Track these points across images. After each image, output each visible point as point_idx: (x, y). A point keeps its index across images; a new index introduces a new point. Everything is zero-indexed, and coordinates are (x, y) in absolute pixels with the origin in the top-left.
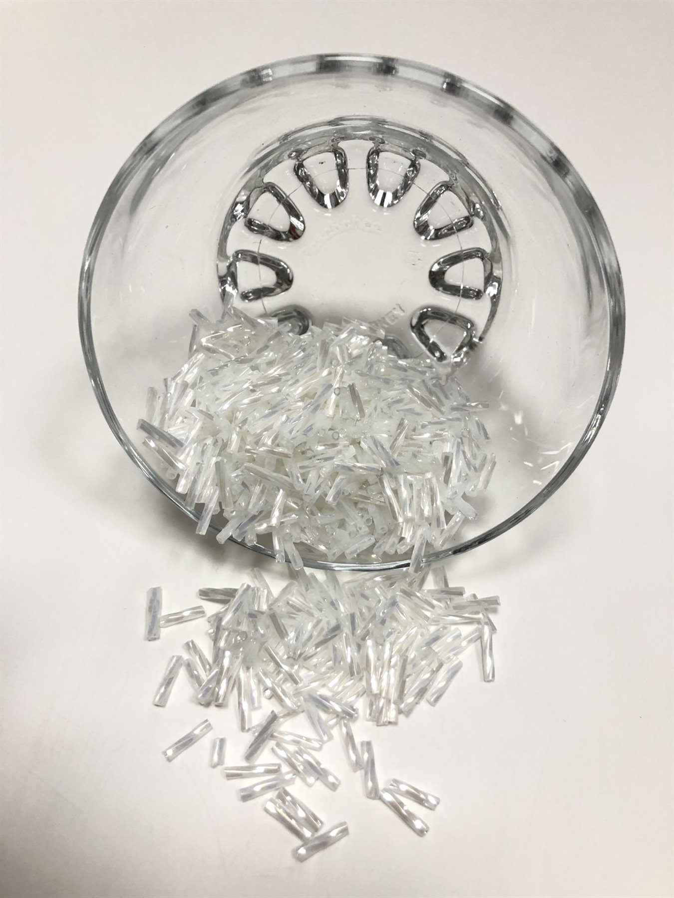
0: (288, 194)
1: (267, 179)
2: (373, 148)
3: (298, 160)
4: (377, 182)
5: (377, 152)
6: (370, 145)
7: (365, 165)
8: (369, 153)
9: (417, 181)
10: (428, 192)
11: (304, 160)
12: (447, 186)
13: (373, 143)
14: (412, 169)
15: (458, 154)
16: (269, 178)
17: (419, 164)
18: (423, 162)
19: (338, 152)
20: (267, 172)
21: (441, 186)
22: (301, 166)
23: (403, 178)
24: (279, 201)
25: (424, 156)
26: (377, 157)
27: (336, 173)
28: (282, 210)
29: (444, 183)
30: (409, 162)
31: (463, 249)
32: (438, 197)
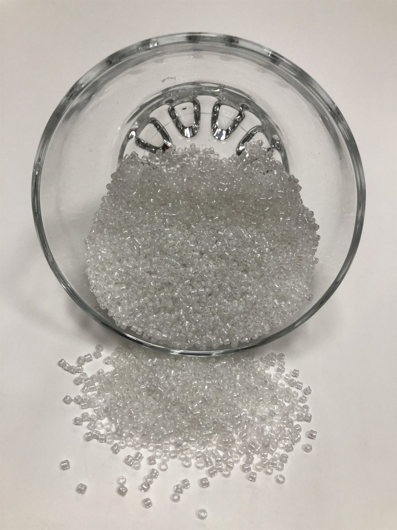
0: (163, 126)
1: (152, 115)
2: (216, 102)
3: (171, 105)
4: (217, 123)
5: (218, 105)
7: (210, 111)
9: (241, 124)
10: (247, 131)
11: (176, 105)
13: (217, 98)
14: (239, 117)
16: (153, 115)
17: (244, 114)
18: (247, 113)
19: (195, 103)
20: (152, 111)
22: (173, 109)
23: (232, 122)
24: (158, 129)
25: (247, 108)
27: (193, 115)
28: (159, 135)
30: (238, 113)
32: (253, 135)
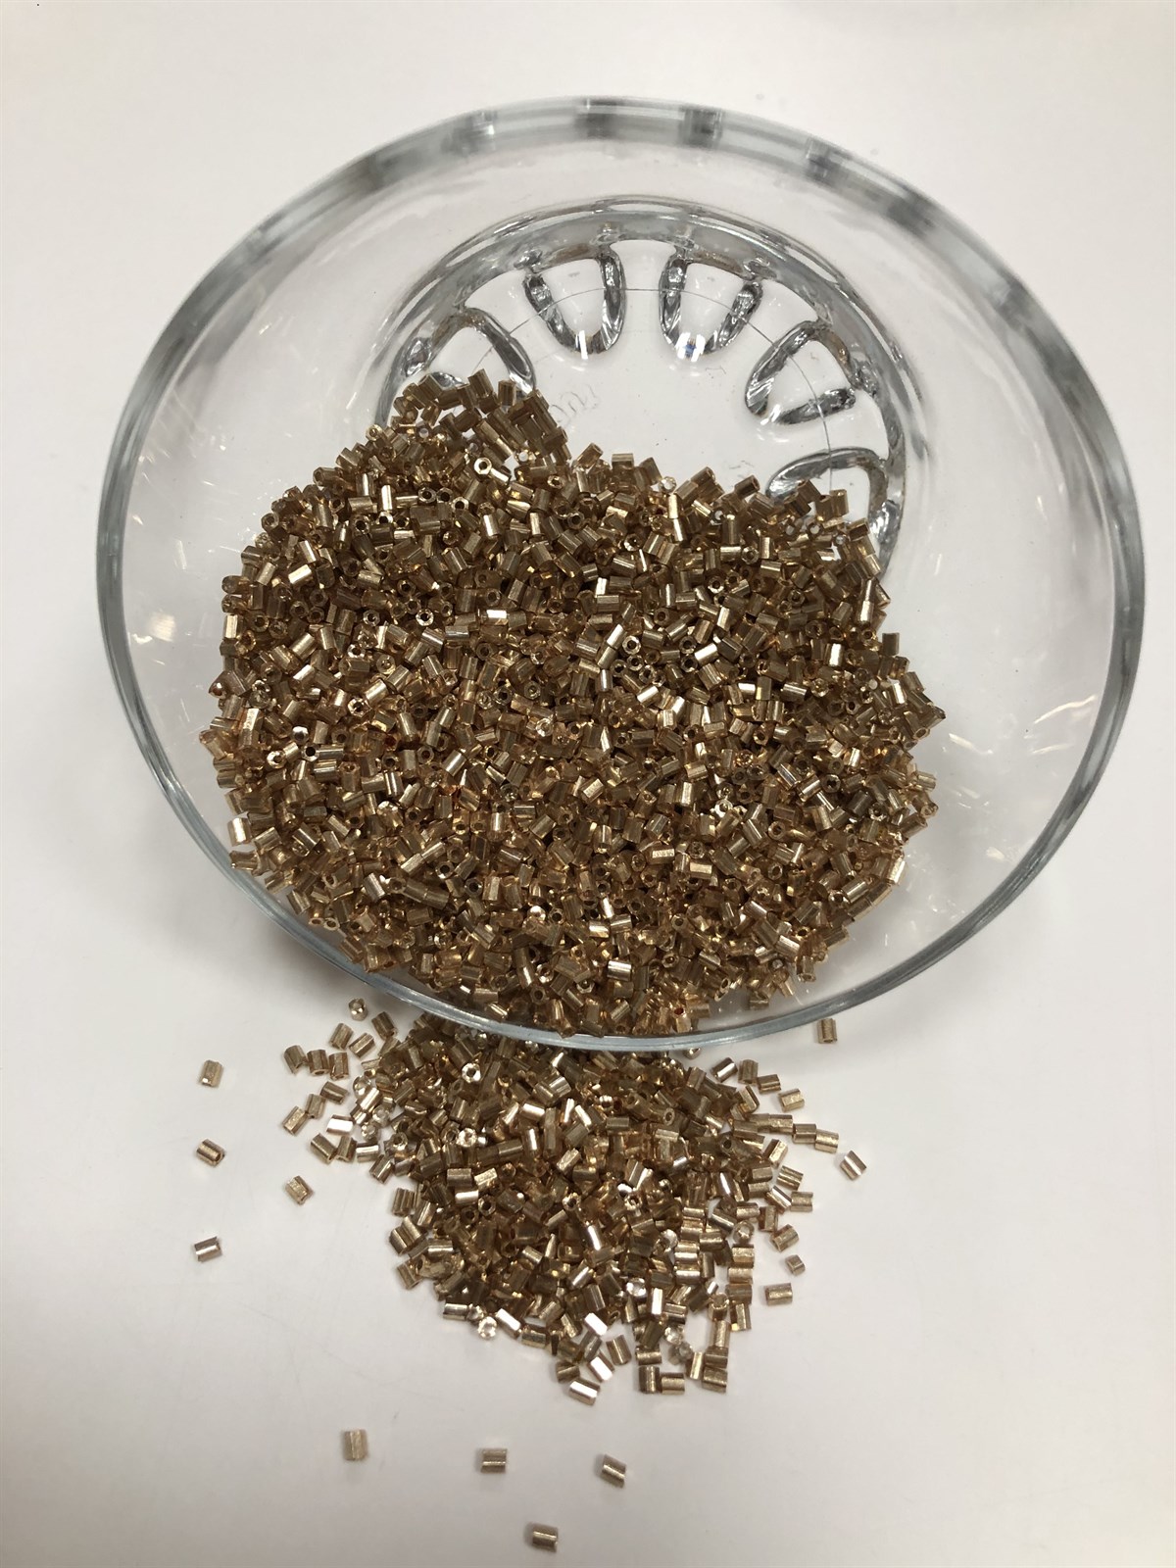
6: (667, 249)
8: (669, 262)
12: (811, 331)
15: (837, 274)
21: (802, 330)
26: (680, 271)
29: (807, 327)
31: (834, 446)
